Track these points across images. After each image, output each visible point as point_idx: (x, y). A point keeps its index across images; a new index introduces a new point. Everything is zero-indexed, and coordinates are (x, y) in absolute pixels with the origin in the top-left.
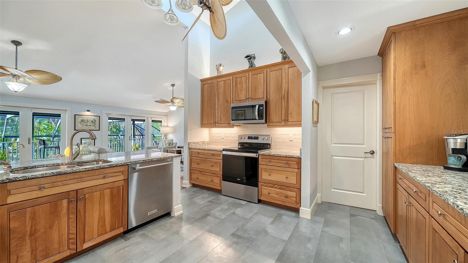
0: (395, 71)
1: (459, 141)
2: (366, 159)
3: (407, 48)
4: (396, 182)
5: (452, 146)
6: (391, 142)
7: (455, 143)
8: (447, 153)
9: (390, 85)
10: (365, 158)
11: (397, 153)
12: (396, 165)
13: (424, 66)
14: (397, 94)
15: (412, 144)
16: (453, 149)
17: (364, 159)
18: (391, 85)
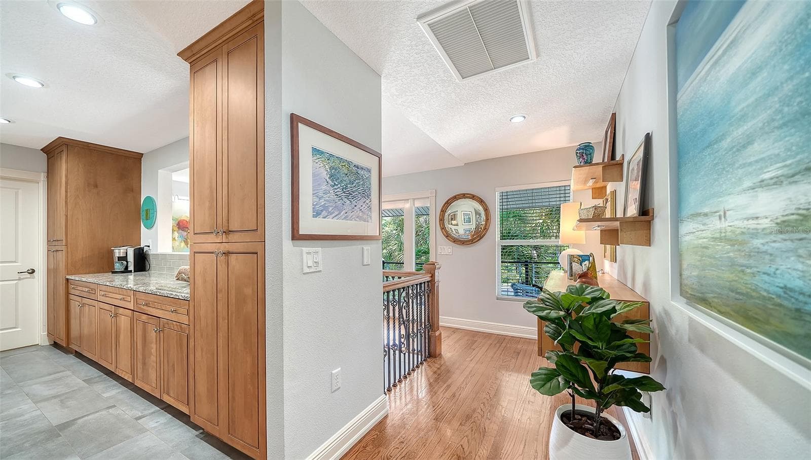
0: (67, 183)
1: (122, 251)
2: (20, 282)
3: (80, 165)
4: (68, 294)
5: (117, 255)
6: (61, 256)
7: (119, 253)
8: (114, 261)
9: (60, 194)
10: (20, 279)
11: (69, 265)
12: (68, 277)
13: (96, 186)
14: (69, 208)
15: (84, 256)
16: (118, 257)
17: (17, 281)
18: (62, 195)
